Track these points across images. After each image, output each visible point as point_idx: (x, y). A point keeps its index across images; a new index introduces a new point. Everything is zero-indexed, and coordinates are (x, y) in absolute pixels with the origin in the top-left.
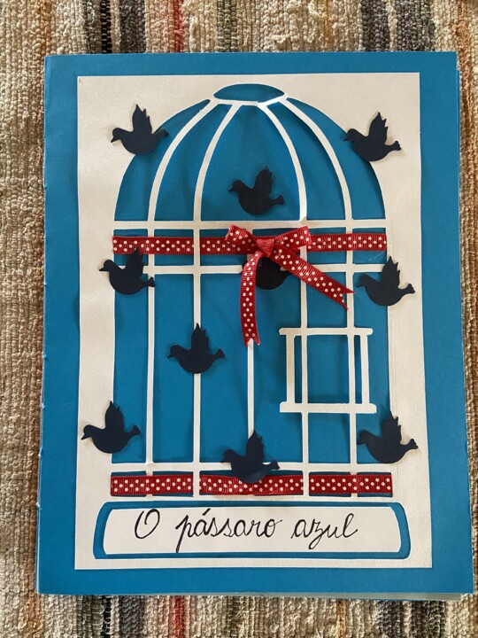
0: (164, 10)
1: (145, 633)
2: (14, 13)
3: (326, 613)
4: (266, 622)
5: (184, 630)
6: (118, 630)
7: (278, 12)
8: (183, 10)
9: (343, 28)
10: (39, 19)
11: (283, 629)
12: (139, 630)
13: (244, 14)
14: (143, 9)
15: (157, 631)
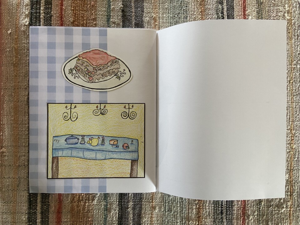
0: (240, 14)
1: (234, 204)
2: (193, 12)
3: (287, 199)
4: (269, 201)
5: (245, 204)
6: (225, 204)
7: (276, 16)
8: (246, 14)
9: (295, 22)
10: (201, 15)
11: (274, 204)
12: (232, 204)
13: (265, 16)
14: (234, 13)
15: (237, 204)
